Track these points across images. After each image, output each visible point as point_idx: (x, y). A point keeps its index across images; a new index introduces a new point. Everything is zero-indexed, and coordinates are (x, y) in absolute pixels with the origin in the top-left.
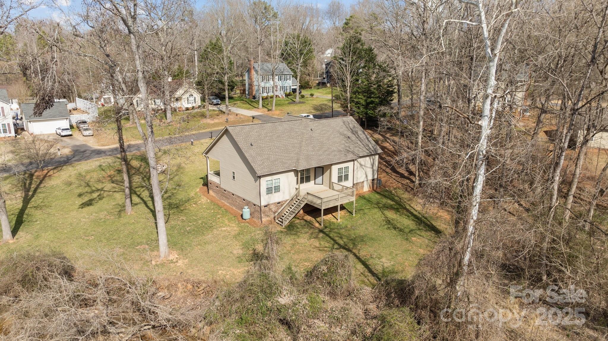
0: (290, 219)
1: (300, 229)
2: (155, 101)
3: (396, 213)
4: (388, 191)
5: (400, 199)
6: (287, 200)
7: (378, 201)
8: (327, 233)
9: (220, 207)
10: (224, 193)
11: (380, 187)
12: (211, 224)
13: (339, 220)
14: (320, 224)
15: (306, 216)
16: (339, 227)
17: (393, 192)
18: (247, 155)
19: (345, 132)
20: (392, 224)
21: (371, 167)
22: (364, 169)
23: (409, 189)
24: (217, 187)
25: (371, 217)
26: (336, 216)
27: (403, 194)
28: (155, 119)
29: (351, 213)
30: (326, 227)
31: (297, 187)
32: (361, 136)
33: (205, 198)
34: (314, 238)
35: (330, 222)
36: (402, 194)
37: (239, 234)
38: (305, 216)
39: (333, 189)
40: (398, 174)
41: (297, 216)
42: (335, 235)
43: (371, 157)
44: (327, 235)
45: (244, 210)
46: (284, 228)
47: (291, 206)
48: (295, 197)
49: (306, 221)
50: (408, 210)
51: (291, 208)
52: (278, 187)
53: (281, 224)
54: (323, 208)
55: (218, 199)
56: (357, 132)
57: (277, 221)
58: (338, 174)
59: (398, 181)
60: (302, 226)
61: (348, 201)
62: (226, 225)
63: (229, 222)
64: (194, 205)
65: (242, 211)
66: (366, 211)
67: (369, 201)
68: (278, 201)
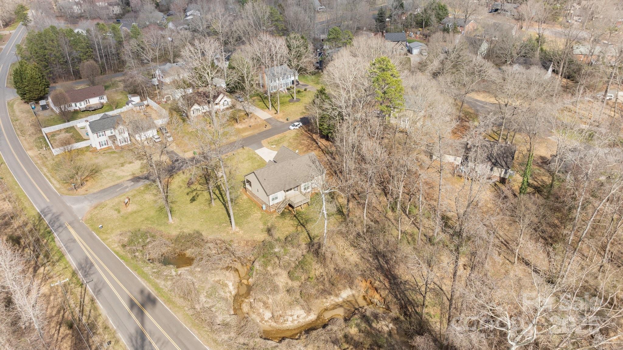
0: (282, 210)
1: (286, 215)
6: (281, 202)
8: (297, 217)
10: (253, 195)
12: (250, 212)
13: (303, 210)
14: (295, 212)
16: (303, 213)
19: (309, 163)
21: (322, 179)
24: (250, 191)
26: (302, 207)
29: (309, 205)
32: (317, 164)
33: (245, 196)
34: (292, 219)
35: (299, 211)
37: (261, 218)
38: (289, 208)
41: (286, 209)
42: (300, 218)
43: (321, 175)
45: (263, 206)
46: (280, 215)
47: (283, 204)
48: (285, 200)
52: (277, 197)
55: (251, 197)
56: (315, 162)
57: (277, 211)
58: (304, 187)
61: (306, 202)
62: (256, 212)
68: (277, 203)
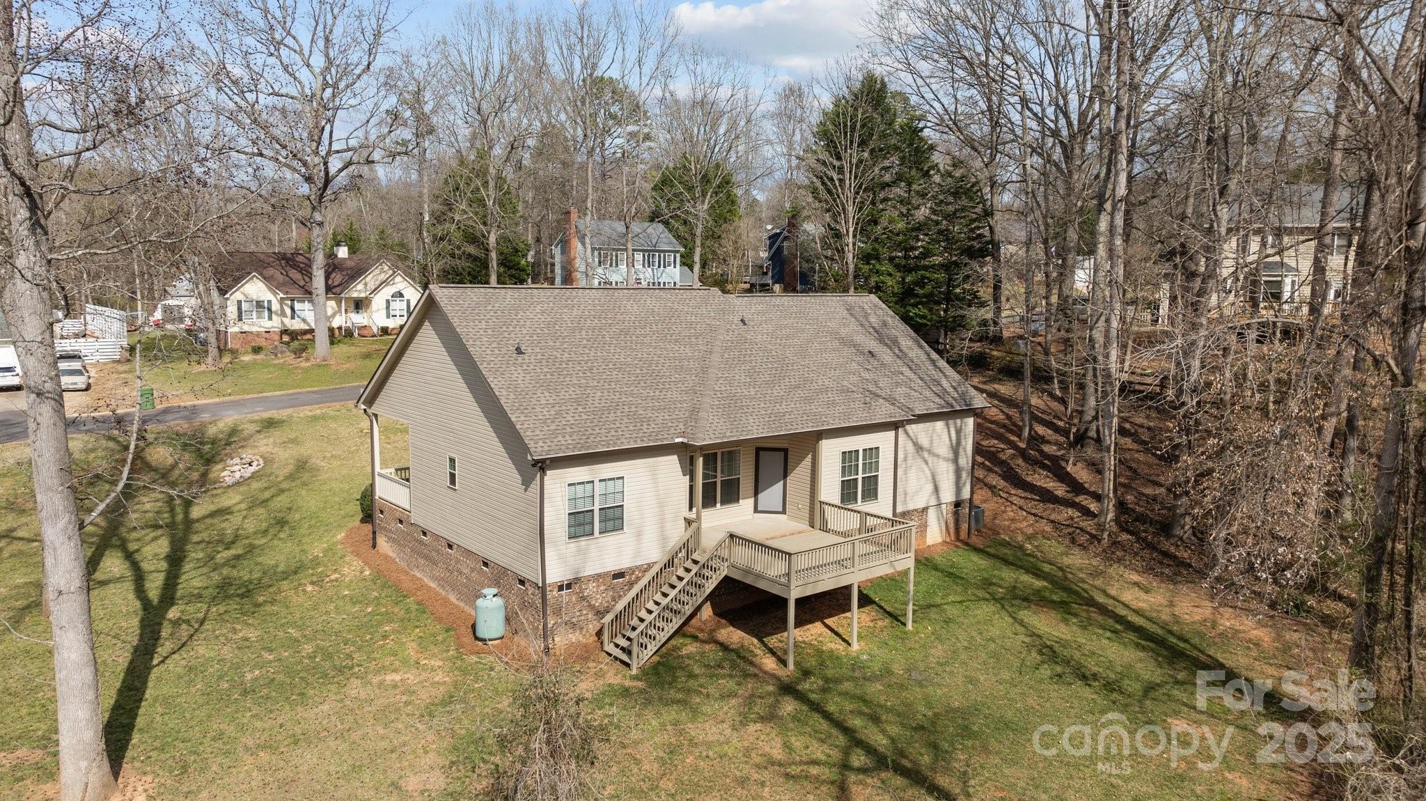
0: (663, 637)
1: (702, 681)
2: (293, 309)
3: (1065, 621)
4: (1009, 543)
5: (1061, 569)
6: (650, 566)
7: (986, 576)
8: (813, 696)
9: (401, 594)
10: (421, 542)
11: (979, 531)
12: (349, 656)
13: (856, 646)
14: (784, 662)
15: (725, 627)
16: (860, 672)
17: (1029, 547)
18: (495, 383)
19: (859, 339)
20: (1067, 662)
21: (951, 456)
22: (926, 462)
23: (1083, 538)
24: (401, 522)
25: (974, 634)
26: (840, 630)
27: (1067, 554)
28: (282, 352)
29: (896, 618)
30: (806, 673)
31: (693, 515)
32: (912, 354)
33: (357, 564)
34: (762, 719)
35: (819, 652)
36: (1061, 554)
37: (448, 700)
38: (719, 627)
39: (824, 528)
40: (1032, 492)
41: (689, 629)
42: (849, 706)
43: (951, 422)
44: (817, 708)
45: (480, 602)
46: (636, 678)
47: (666, 589)
48: (683, 554)
49: (725, 647)
50: (1103, 610)
51: (665, 595)
52: (618, 511)
53: (625, 657)
54: (795, 594)
55: (403, 564)
56: (895, 342)
57: (609, 647)
58: (843, 474)
59: (1034, 515)
60: (708, 666)
61: (885, 570)
62: (405, 662)
63: (423, 648)
64: (309, 588)
65: (475, 608)
66: (952, 611)
67: (950, 575)
68: (612, 566)
